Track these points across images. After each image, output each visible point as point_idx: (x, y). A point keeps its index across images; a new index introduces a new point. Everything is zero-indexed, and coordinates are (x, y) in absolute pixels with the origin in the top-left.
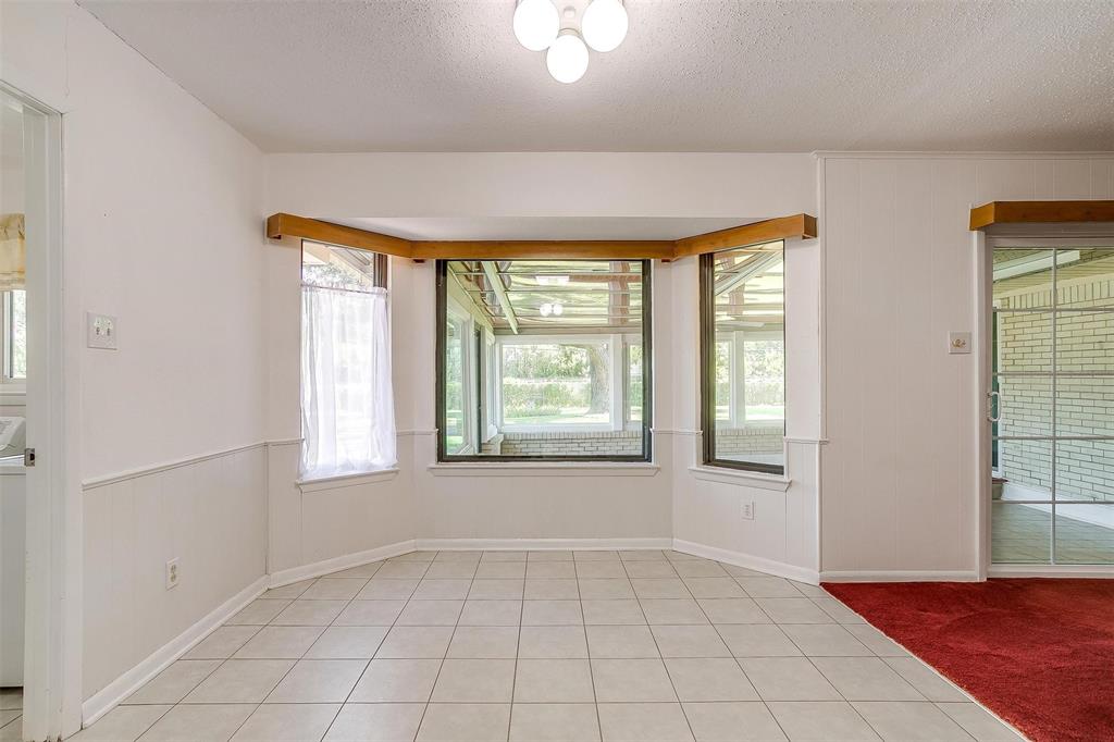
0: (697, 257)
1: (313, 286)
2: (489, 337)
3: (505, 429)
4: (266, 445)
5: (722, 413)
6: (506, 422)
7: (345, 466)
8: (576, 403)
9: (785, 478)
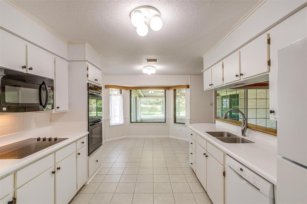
0: (173, 90)
1: (111, 95)
2: (138, 98)
3: (141, 118)
4: (105, 120)
5: (177, 115)
6: (141, 116)
7: (116, 123)
8: (160, 111)
9: (185, 125)
